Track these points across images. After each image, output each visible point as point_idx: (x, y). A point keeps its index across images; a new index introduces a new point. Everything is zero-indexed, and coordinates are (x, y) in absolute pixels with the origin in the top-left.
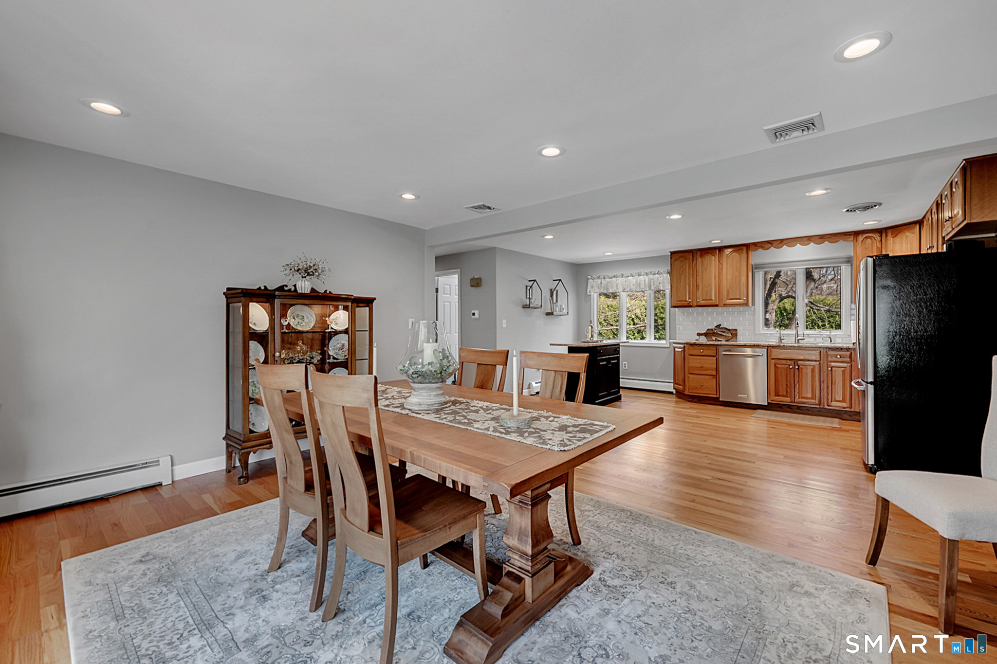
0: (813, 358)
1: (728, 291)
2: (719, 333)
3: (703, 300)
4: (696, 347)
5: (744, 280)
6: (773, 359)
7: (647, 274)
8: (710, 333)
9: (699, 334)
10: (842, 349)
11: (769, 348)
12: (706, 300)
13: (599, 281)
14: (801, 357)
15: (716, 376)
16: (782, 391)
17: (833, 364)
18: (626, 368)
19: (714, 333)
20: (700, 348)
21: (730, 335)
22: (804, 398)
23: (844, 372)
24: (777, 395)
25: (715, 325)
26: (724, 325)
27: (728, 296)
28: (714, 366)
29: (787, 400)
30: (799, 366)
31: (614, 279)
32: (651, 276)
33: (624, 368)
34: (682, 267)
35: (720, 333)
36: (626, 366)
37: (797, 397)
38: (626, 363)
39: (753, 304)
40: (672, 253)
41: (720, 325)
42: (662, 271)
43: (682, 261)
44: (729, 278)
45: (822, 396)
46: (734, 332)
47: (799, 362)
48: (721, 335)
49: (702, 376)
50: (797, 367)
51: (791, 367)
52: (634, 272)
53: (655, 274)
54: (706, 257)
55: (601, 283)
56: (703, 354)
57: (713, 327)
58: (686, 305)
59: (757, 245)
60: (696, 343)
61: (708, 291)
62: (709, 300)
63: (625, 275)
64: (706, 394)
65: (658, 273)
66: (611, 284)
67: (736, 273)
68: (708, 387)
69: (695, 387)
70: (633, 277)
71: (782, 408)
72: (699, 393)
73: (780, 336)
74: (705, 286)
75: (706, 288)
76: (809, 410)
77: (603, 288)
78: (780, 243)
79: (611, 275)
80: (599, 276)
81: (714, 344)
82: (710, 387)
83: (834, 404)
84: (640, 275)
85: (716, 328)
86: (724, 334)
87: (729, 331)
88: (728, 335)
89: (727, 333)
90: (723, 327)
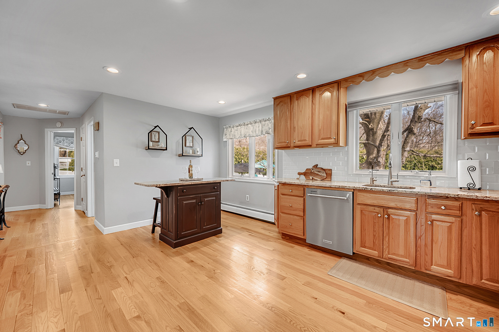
0: (408, 206)
1: (320, 130)
3: (299, 141)
4: (287, 187)
5: (334, 118)
6: (359, 204)
7: (260, 121)
8: (308, 173)
10: (447, 197)
11: (354, 191)
12: (301, 141)
13: (230, 129)
14: (392, 205)
15: (303, 218)
16: (369, 243)
17: (434, 217)
18: (248, 200)
19: (311, 172)
20: (291, 187)
21: (325, 175)
22: (394, 254)
23: (450, 228)
24: (363, 245)
26: (321, 165)
27: (319, 135)
28: (302, 207)
29: (374, 253)
30: (389, 215)
31: (239, 127)
32: (263, 123)
34: (282, 111)
36: (248, 198)
37: (387, 253)
38: (248, 196)
39: (346, 143)
40: (275, 99)
43: (282, 105)
44: (321, 117)
45: (418, 255)
46: (329, 172)
47: (390, 210)
48: (317, 174)
49: (291, 216)
50: (386, 216)
51: (379, 215)
52: (252, 120)
53: (266, 121)
54: (301, 99)
55: (231, 131)
56: (292, 194)
57: (310, 167)
58: (285, 146)
59: (348, 81)
60: (286, 183)
61: (302, 133)
62: (304, 141)
63: (246, 124)
64: (295, 234)
65: (268, 120)
66: (237, 131)
67: (328, 112)
68: (296, 228)
69: (286, 226)
70: (251, 124)
71: (369, 260)
72: (289, 233)
73: (372, 177)
74: (300, 128)
75: (301, 129)
76: (401, 269)
77: (232, 135)
78: (372, 75)
79: (237, 124)
80: (230, 126)
81: (301, 184)
82: (298, 228)
83: (433, 268)
84: (256, 122)
85: (313, 168)
86: (319, 174)
87: (324, 171)
88: (324, 175)
89: (323, 173)
90: (320, 168)
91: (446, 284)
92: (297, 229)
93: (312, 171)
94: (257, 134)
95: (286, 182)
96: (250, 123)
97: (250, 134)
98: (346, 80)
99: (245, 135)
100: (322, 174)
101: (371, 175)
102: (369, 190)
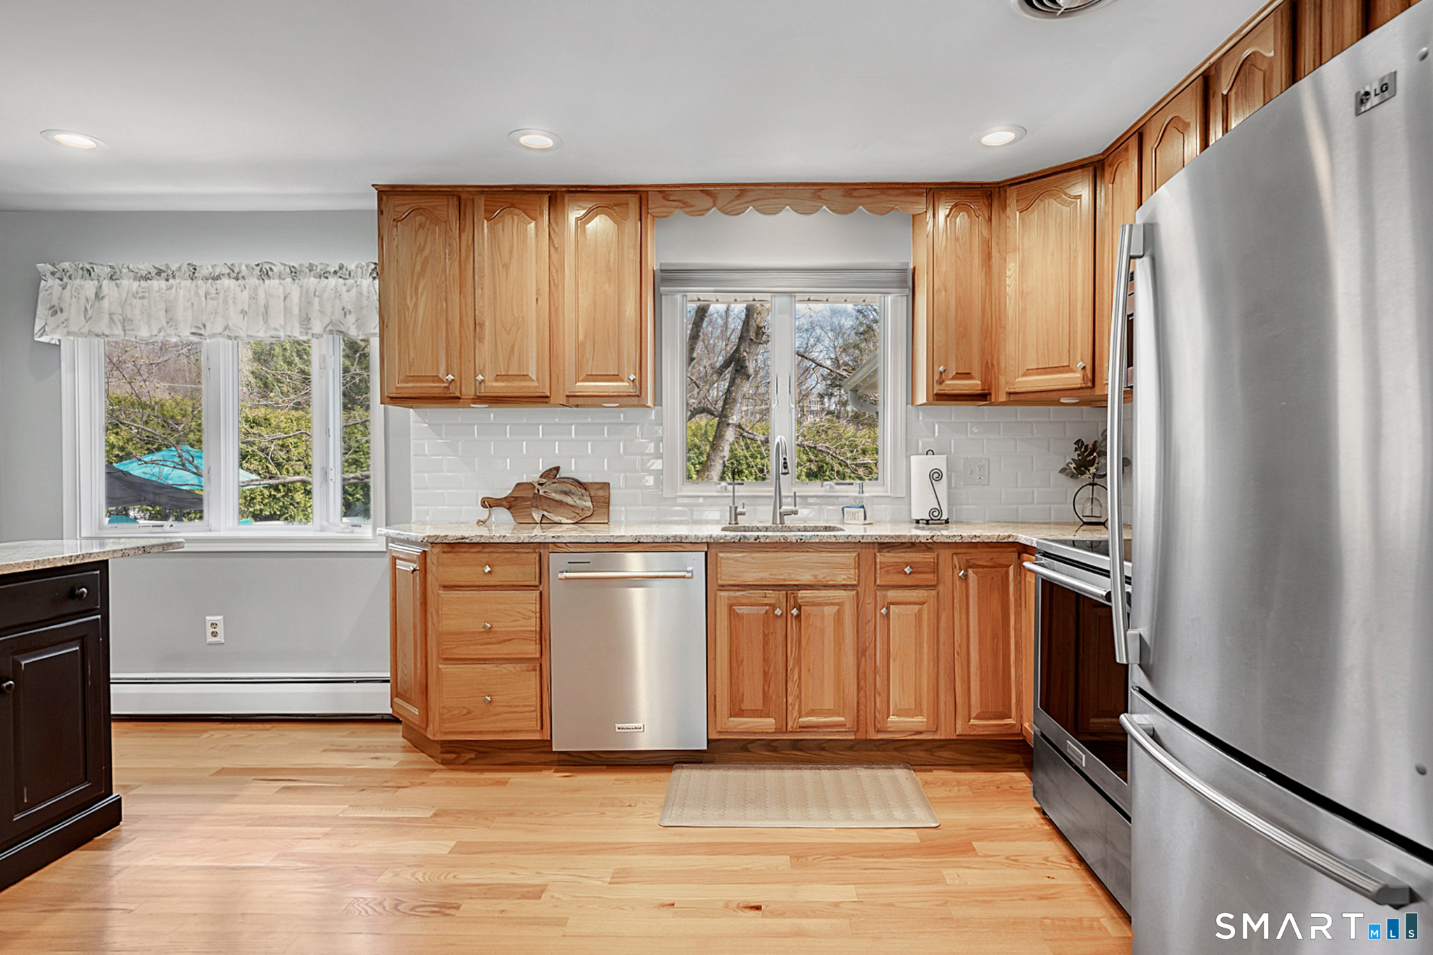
0: (841, 578)
1: (580, 347)
2: (553, 495)
3: (498, 377)
4: (468, 556)
5: (630, 310)
6: (723, 587)
7: (294, 273)
8: (524, 499)
9: (489, 503)
10: (913, 544)
11: (711, 547)
12: (507, 377)
13: (90, 287)
14: (806, 578)
15: (540, 665)
16: (752, 699)
17: (892, 595)
18: (220, 638)
19: (537, 497)
20: (483, 557)
21: (589, 504)
22: (812, 713)
23: (919, 616)
24: (737, 712)
25: (542, 469)
26: (570, 469)
27: (579, 365)
28: (533, 624)
29: (765, 725)
30: (799, 609)
31: (158, 284)
32: (312, 282)
33: (211, 639)
34: (421, 250)
35: (558, 497)
36: (220, 630)
37: (796, 714)
38: (218, 618)
39: (658, 401)
40: (387, 193)
41: (557, 469)
42: (352, 267)
43: (421, 226)
44: (585, 301)
45: (862, 700)
46: (601, 493)
47: (802, 593)
48: (561, 503)
49: (490, 667)
50: (795, 612)
51: (778, 612)
52: (244, 260)
53: (324, 275)
54: (508, 219)
55: (98, 296)
56: (492, 581)
57: (535, 477)
58: (436, 392)
59: (671, 198)
60: (467, 541)
61: (513, 347)
62: (519, 378)
63: (205, 271)
64: (504, 732)
65: (335, 272)
66: (145, 302)
67: (607, 286)
68: (510, 706)
69: (465, 711)
70: (237, 279)
71: (748, 750)
72: (481, 733)
73: (734, 504)
74: (505, 328)
75: (508, 333)
76: (823, 749)
77: (106, 317)
78: (738, 197)
79: (142, 267)
80: (88, 266)
81: (531, 541)
82: (518, 706)
83: (892, 722)
84: (265, 274)
85: (544, 481)
86: (569, 500)
87: (584, 491)
88: (584, 503)
89: (580, 499)
90: (568, 478)
91: (911, 753)
92: (514, 709)
93: (541, 493)
94: (276, 329)
95: (467, 535)
96: (233, 275)
97: (230, 324)
98: (665, 191)
99: (198, 327)
100: (578, 502)
101: (732, 499)
102: (752, 540)
